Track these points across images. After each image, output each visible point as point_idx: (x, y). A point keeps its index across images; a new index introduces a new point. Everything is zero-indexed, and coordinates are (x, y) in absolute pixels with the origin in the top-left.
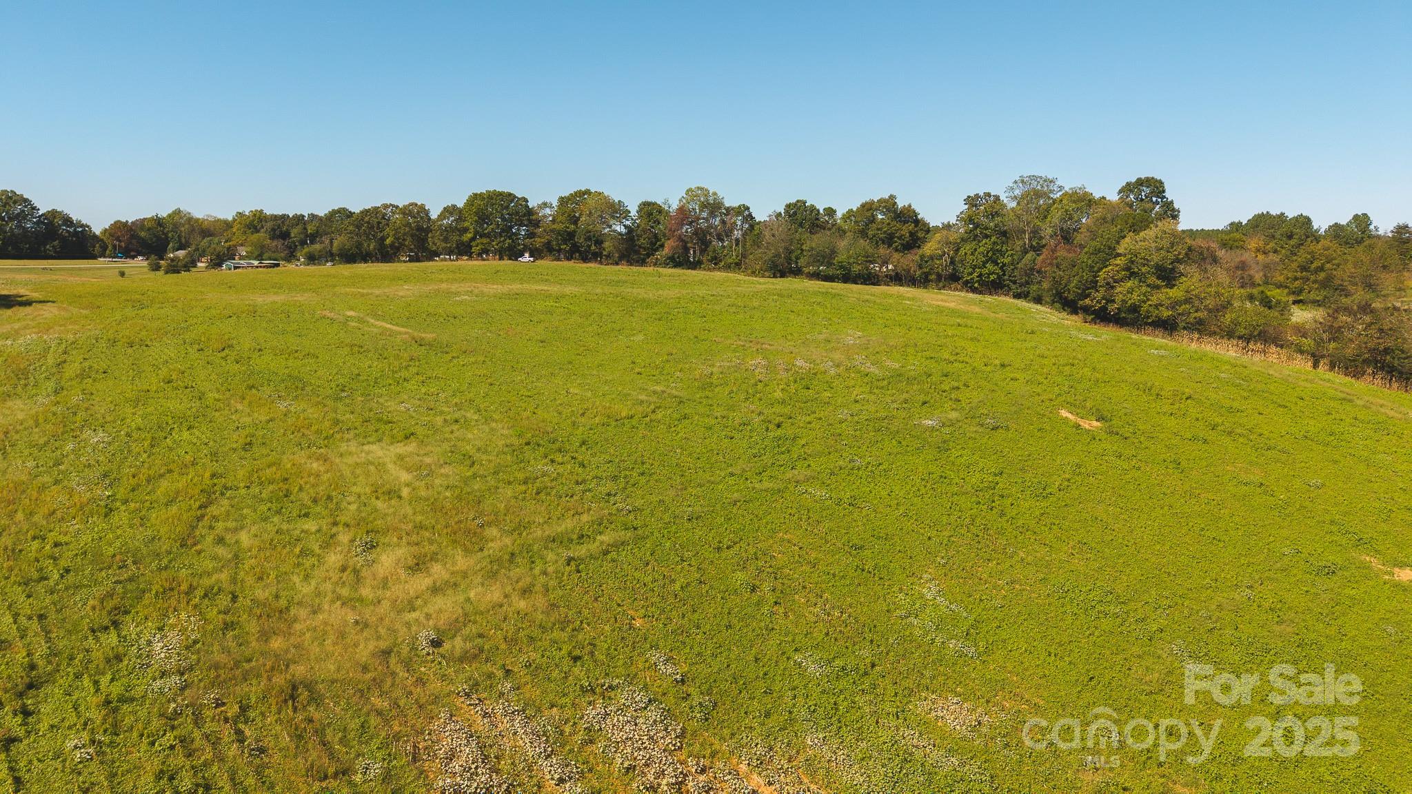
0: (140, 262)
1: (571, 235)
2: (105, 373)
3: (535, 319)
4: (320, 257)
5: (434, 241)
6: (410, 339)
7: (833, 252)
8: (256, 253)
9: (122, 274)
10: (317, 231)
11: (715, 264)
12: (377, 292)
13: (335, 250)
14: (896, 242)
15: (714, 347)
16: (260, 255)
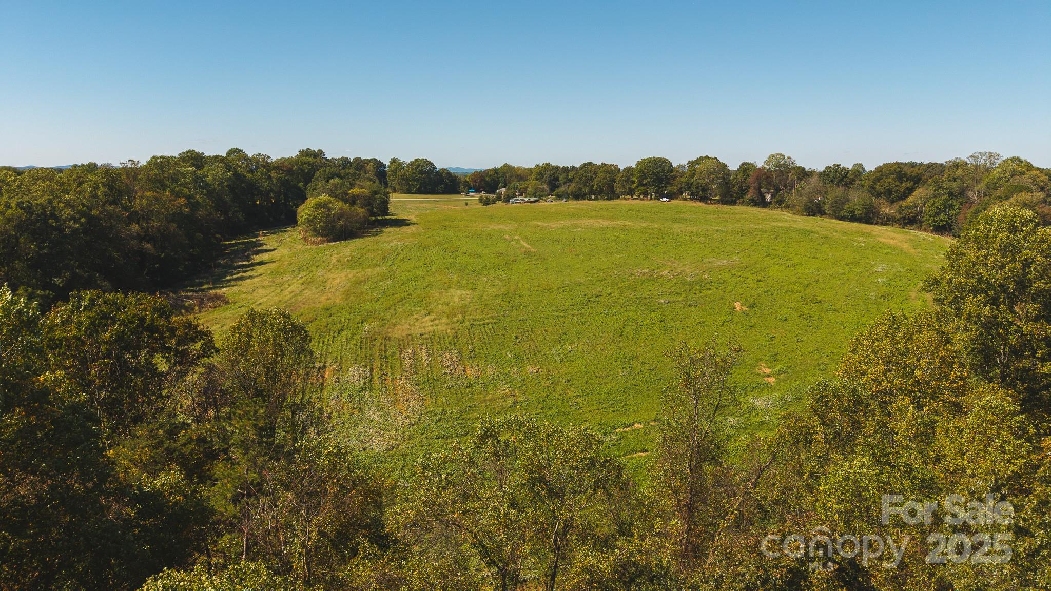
4: (562, 195)
5: (618, 189)
7: (847, 201)
8: (532, 192)
9: (467, 204)
11: (780, 205)
16: (535, 194)
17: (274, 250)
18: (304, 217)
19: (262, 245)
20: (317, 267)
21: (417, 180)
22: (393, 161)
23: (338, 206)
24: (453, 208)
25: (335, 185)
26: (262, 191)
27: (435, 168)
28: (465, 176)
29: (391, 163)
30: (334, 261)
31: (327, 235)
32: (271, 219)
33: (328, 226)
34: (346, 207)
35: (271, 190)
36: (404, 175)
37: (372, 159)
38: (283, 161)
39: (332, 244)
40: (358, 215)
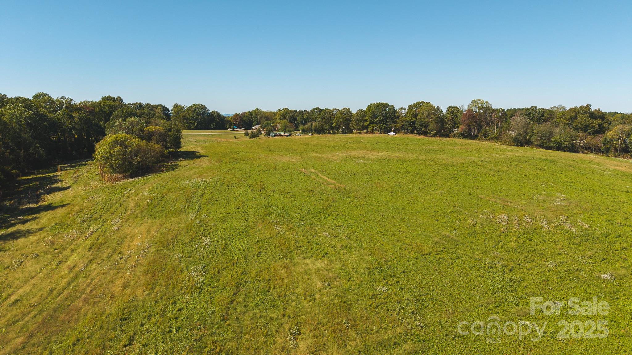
0: (242, 131)
1: (414, 122)
2: (217, 201)
3: (391, 176)
4: (307, 130)
5: (353, 124)
6: (334, 188)
7: (551, 134)
8: (283, 129)
9: (235, 137)
10: (307, 118)
11: (485, 137)
12: (325, 156)
13: (313, 128)
14: (589, 130)
15: (479, 202)
16: (285, 129)
17: (68, 188)
18: (100, 155)
19: (57, 181)
20: (112, 214)
21: (195, 120)
22: (176, 106)
23: (135, 142)
24: (225, 140)
25: (132, 124)
26: (64, 129)
27: (208, 110)
28: (229, 117)
29: (174, 107)
30: (132, 204)
31: (125, 171)
32: (74, 152)
33: (124, 162)
34: (143, 143)
35: (74, 128)
36: (185, 116)
37: (159, 105)
38: (85, 104)
39: (130, 180)
40: (154, 151)
